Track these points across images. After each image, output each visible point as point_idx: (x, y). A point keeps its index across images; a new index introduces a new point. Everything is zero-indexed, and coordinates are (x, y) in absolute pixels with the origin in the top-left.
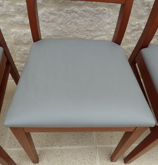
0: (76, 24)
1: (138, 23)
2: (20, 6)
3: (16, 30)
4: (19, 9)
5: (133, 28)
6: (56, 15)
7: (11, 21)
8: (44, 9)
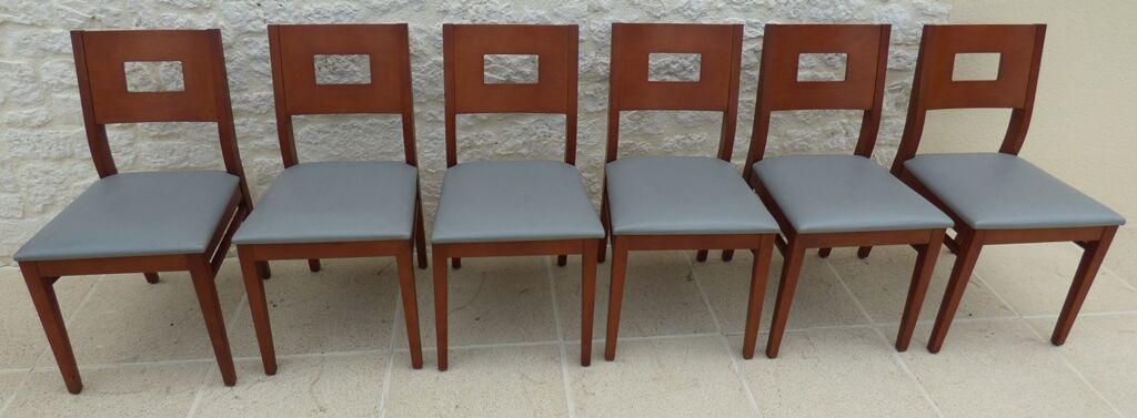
0: (361, 144)
6: (328, 132)
8: (310, 125)
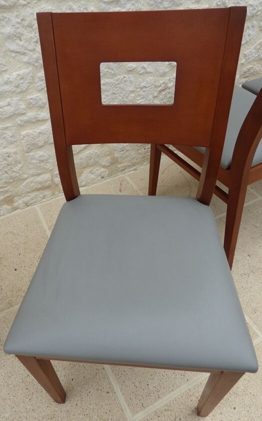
1: (162, 82)
2: (32, 99)
3: (27, 131)
4: (31, 103)
5: (159, 89)
7: (21, 121)
